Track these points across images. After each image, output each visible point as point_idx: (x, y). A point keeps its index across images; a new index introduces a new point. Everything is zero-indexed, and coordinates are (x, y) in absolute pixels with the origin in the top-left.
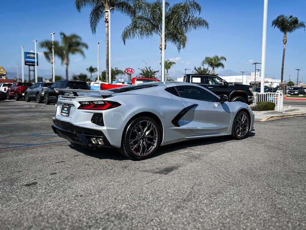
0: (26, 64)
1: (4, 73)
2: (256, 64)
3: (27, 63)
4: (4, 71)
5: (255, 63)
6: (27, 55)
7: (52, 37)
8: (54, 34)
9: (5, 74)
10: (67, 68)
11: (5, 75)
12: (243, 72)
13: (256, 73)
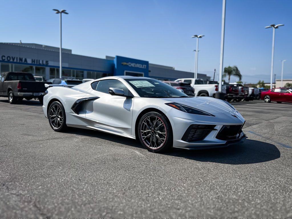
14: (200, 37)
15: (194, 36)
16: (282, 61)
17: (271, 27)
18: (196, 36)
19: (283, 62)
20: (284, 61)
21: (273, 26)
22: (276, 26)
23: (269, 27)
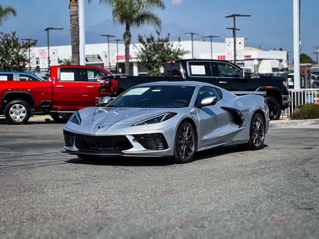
2: (236, 17)
5: (234, 16)
12: (192, 34)
13: (237, 39)
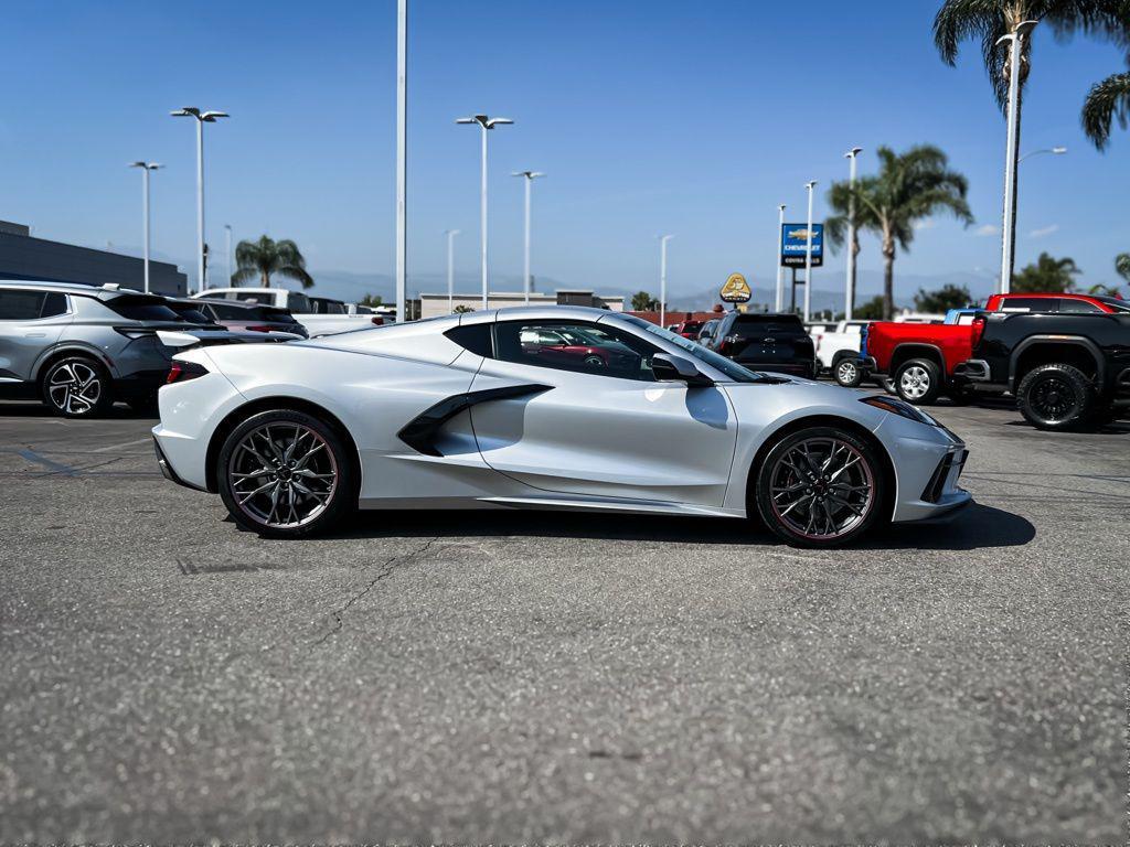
0: (784, 264)
1: (743, 295)
3: (787, 260)
4: (745, 289)
6: (791, 233)
7: (849, 163)
8: (856, 152)
9: (747, 296)
10: (890, 268)
11: (748, 300)
14: (210, 118)
15: (183, 112)
16: (447, 232)
17: (475, 122)
18: (195, 112)
19: (451, 236)
20: (455, 232)
21: (483, 119)
22: (489, 123)
23: (471, 122)
